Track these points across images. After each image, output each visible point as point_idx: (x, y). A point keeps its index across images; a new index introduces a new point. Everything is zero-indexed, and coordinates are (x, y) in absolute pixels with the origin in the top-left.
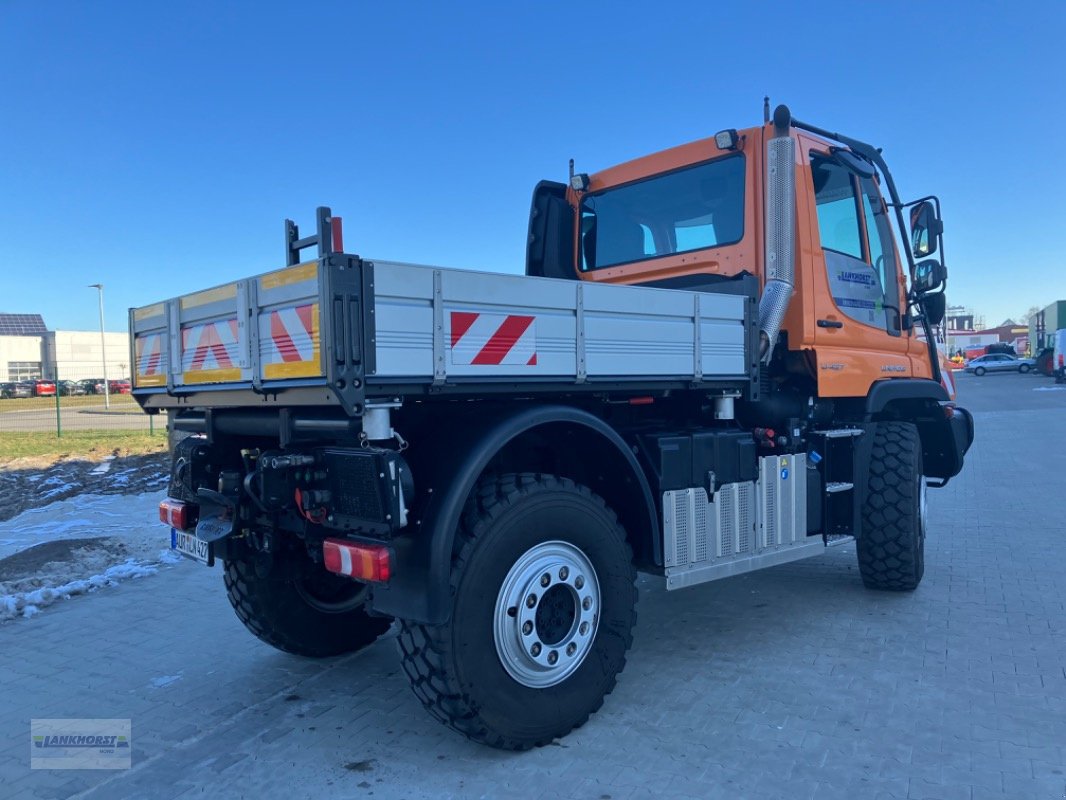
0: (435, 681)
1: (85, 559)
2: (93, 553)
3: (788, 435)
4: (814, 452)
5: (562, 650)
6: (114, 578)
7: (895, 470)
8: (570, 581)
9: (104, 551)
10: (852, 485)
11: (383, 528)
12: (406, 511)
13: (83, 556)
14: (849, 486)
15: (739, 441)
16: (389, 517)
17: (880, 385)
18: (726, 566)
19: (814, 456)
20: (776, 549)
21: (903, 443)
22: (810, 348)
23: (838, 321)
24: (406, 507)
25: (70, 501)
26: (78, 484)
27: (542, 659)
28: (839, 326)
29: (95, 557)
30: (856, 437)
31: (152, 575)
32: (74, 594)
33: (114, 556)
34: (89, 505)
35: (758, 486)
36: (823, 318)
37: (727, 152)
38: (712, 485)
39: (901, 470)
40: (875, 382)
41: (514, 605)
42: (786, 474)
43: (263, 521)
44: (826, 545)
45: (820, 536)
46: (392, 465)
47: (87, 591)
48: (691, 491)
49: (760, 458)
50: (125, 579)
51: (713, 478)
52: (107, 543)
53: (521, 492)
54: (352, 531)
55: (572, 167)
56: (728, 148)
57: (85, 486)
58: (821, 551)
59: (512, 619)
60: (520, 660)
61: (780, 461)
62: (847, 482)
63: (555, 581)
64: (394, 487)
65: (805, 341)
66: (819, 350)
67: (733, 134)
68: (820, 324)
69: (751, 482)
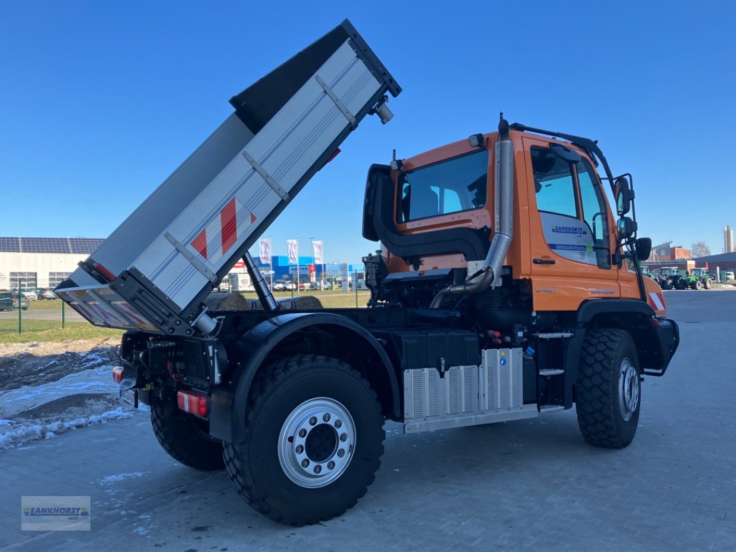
0: (239, 478)
1: (93, 407)
2: (98, 403)
3: (513, 336)
4: (529, 348)
5: (324, 465)
6: (104, 418)
7: (600, 362)
8: (331, 423)
9: (106, 402)
10: (563, 371)
11: (206, 385)
12: (219, 375)
13: (92, 405)
14: (560, 372)
15: (465, 339)
16: (208, 378)
17: (589, 303)
18: (453, 421)
19: (530, 350)
20: (496, 412)
21: (609, 344)
22: (528, 278)
23: (552, 259)
24: (219, 372)
25: (96, 370)
26: (107, 359)
27: (310, 469)
28: (553, 263)
29: (99, 405)
30: (566, 338)
31: (129, 418)
32: (79, 427)
33: (111, 405)
34: (106, 372)
35: (481, 369)
36: (539, 257)
37: (478, 148)
38: (443, 367)
39: (605, 362)
40: (585, 301)
41: (292, 435)
42: (505, 362)
43: (160, 381)
44: (539, 411)
45: (535, 405)
46: (210, 348)
47: (87, 425)
48: (426, 370)
49: (483, 350)
50: (112, 419)
51: (443, 362)
52: (108, 397)
53: (299, 366)
54: (194, 387)
55: (394, 154)
56: (477, 146)
57: (112, 360)
58: (536, 415)
59: (290, 443)
60: (296, 469)
61: (499, 353)
62: (561, 369)
63: (320, 421)
64: (211, 361)
65: (523, 272)
66: (534, 279)
67: (480, 137)
68: (535, 262)
69: (476, 366)
